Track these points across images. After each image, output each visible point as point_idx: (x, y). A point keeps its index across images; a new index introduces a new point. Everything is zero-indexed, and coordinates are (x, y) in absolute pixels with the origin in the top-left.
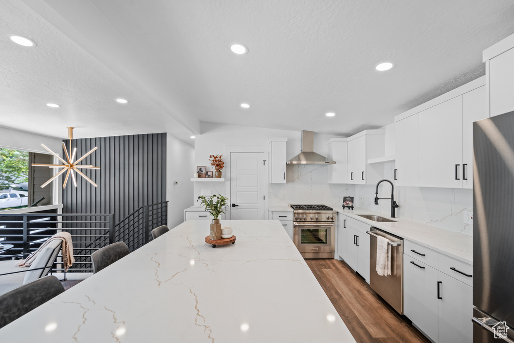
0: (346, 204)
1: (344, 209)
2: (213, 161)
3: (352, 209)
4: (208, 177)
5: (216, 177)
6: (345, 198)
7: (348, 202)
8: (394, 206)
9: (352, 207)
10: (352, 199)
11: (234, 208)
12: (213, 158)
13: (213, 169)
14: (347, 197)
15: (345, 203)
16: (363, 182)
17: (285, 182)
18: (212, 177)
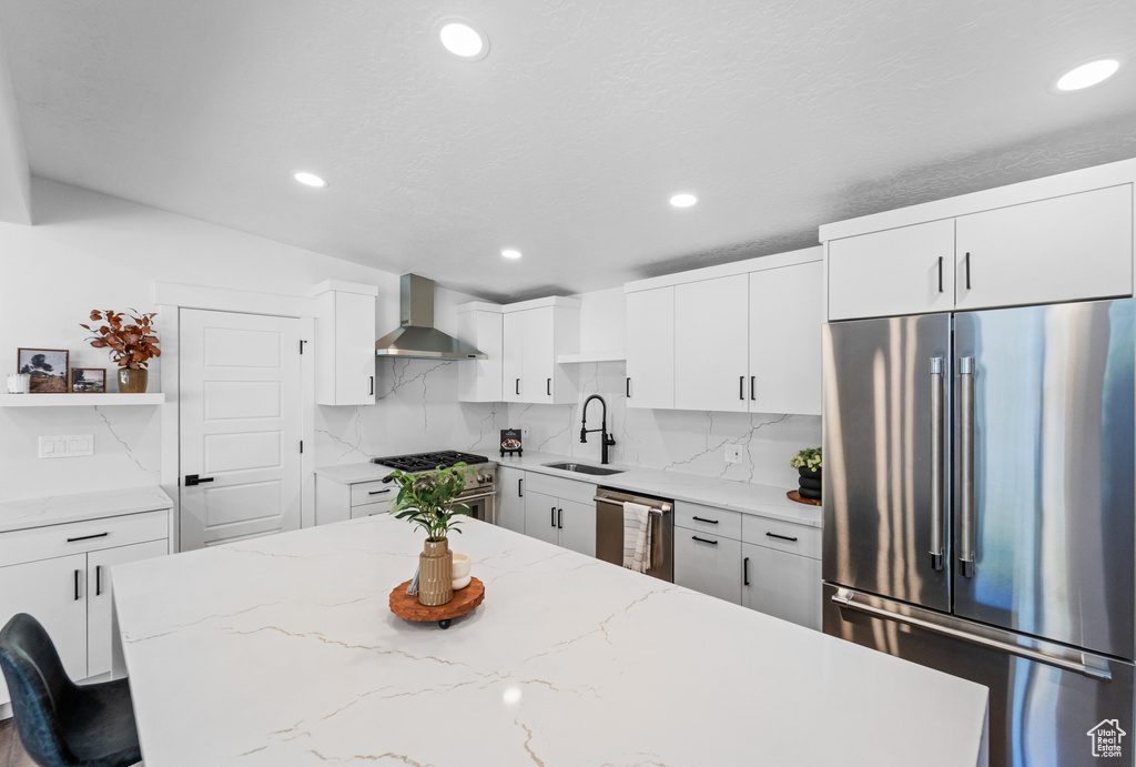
0: (508, 445)
1: (502, 456)
2: (104, 330)
3: (520, 455)
4: (83, 390)
5: (122, 389)
6: (503, 433)
7: (511, 441)
8: (608, 442)
9: (520, 451)
10: (518, 434)
11: (194, 488)
12: (105, 322)
13: (105, 360)
14: (507, 431)
15: (504, 445)
16: (549, 400)
17: (372, 400)
18: (103, 389)
